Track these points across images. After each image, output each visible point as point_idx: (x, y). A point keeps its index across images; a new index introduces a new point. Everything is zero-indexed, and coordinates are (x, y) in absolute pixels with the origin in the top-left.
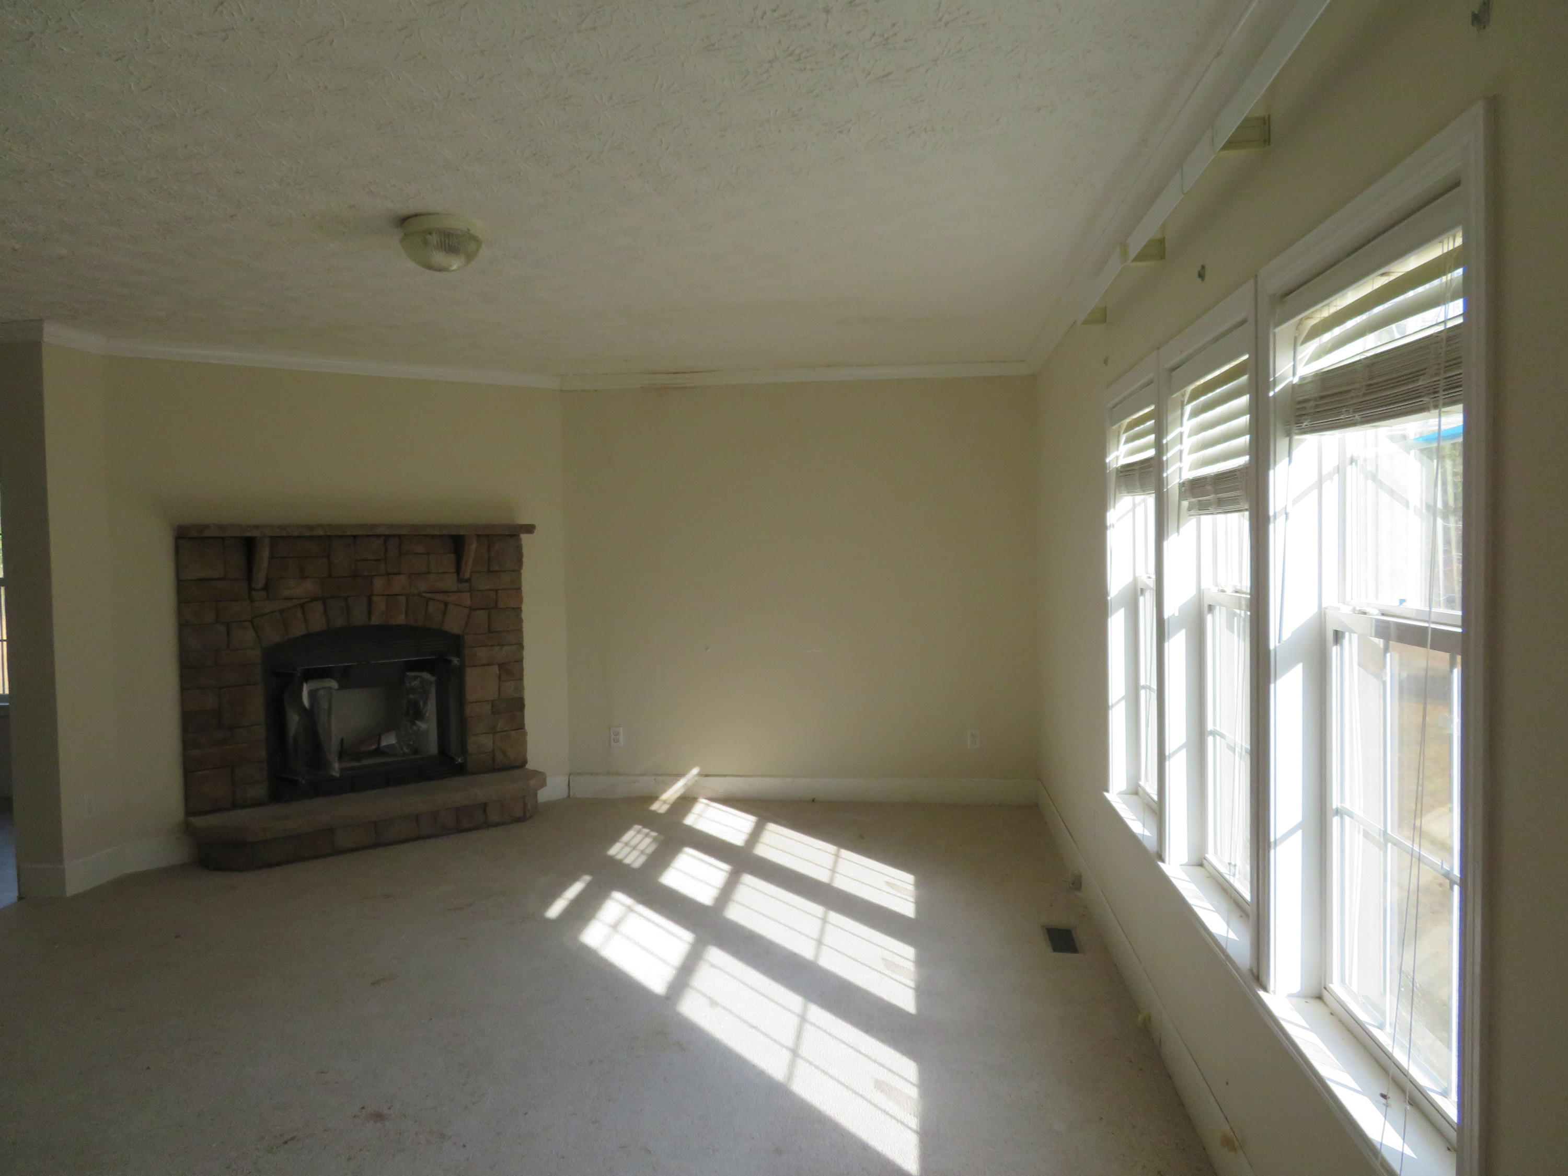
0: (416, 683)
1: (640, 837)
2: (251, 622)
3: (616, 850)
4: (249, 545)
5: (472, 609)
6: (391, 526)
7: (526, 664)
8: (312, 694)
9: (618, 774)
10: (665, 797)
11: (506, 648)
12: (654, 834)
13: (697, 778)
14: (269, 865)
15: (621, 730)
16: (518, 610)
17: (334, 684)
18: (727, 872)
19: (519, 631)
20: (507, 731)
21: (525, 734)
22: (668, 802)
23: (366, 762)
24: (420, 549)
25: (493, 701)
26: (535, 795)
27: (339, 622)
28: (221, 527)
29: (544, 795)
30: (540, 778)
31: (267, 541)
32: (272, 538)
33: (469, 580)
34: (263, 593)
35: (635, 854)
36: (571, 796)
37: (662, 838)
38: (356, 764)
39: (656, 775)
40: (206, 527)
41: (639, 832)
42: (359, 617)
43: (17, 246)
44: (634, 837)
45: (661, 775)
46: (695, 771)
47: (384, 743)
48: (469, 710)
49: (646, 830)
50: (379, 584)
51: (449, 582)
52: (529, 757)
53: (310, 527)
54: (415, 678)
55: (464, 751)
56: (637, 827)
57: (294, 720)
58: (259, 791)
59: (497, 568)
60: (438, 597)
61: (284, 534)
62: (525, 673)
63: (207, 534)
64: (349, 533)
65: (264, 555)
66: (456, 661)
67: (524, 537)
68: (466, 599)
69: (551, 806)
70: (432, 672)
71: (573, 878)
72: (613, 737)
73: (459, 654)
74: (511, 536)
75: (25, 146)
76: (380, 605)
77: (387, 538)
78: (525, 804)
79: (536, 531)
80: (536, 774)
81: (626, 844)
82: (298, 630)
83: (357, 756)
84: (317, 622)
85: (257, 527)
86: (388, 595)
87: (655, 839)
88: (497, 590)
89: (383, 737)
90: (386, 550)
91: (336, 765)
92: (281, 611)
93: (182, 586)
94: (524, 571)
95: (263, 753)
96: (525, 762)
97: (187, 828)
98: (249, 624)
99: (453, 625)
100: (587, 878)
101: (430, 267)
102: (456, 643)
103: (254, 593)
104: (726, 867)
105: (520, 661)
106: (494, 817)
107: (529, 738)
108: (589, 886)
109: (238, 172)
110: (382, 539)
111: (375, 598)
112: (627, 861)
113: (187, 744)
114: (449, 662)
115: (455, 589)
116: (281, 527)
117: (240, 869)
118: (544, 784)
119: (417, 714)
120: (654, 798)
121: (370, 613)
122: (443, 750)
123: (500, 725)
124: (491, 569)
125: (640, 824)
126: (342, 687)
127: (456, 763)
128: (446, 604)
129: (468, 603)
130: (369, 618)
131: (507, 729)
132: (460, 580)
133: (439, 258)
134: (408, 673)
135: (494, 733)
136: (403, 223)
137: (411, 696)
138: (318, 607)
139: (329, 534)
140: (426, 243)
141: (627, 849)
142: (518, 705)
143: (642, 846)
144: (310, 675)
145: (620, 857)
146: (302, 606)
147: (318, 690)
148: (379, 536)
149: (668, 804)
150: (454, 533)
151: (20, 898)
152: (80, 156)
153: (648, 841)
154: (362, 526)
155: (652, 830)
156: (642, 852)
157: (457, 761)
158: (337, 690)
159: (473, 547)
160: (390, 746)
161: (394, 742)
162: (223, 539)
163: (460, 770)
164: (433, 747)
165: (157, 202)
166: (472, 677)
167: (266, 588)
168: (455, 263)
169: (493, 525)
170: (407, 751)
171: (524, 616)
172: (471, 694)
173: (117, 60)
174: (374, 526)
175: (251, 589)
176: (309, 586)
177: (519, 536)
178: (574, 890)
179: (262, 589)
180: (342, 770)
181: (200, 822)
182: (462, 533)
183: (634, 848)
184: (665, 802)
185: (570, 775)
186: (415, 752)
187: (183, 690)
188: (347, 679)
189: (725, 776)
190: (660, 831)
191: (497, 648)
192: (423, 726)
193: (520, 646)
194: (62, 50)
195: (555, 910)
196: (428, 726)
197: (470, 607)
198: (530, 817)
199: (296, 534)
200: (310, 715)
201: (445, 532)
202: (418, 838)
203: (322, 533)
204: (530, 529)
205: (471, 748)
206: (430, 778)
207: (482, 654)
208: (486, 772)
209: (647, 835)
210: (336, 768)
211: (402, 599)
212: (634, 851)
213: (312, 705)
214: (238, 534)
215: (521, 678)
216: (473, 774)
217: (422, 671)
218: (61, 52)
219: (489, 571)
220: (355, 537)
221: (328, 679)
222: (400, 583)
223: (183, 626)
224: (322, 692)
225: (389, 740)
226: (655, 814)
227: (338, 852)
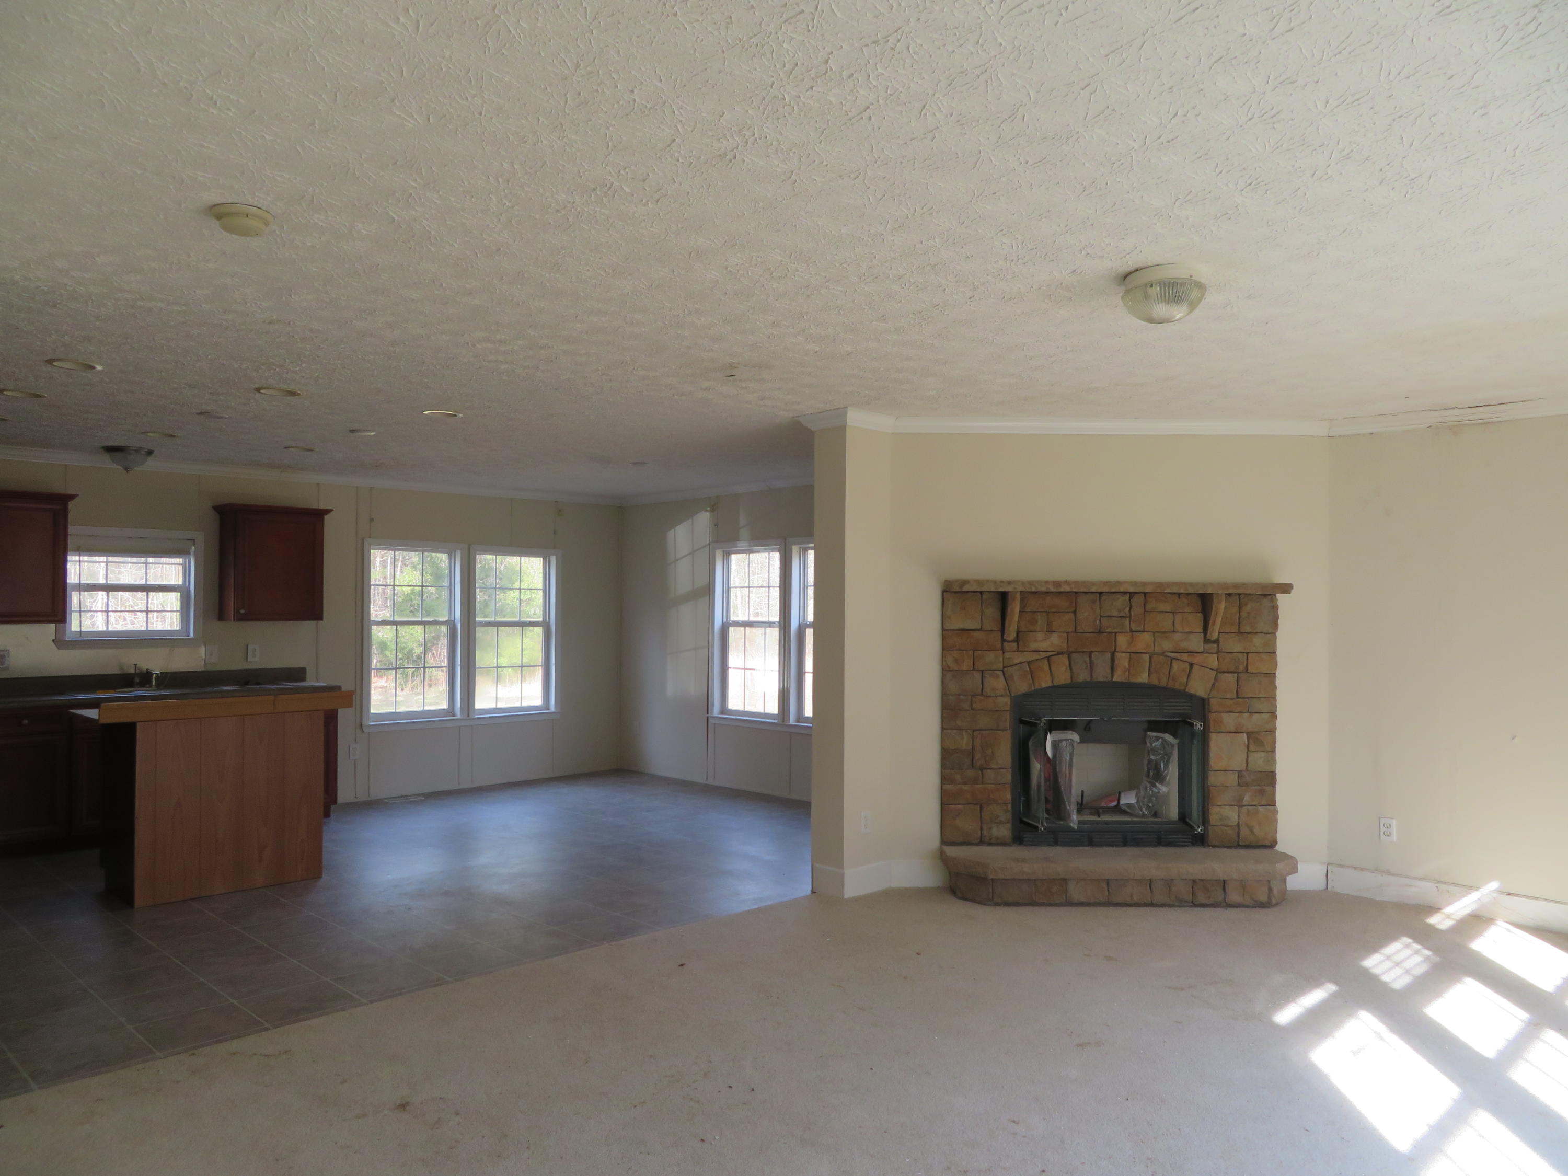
0: (1157, 744)
1: (1408, 952)
2: (1003, 671)
3: (1373, 962)
4: (1003, 598)
5: (1219, 671)
6: (1135, 584)
7: (1279, 734)
8: (1055, 745)
9: (1389, 873)
10: (1449, 910)
11: (1255, 716)
12: (1427, 953)
13: (1495, 895)
14: (1007, 904)
15: (1394, 823)
16: (1271, 676)
17: (1076, 737)
18: (1522, 1021)
19: (1271, 698)
20: (1255, 806)
21: (1276, 812)
22: (1454, 917)
23: (1105, 818)
24: (1163, 607)
25: (1239, 772)
26: (1284, 881)
27: (1083, 676)
28: (979, 582)
29: (1294, 883)
30: (1292, 864)
31: (1018, 596)
32: (1021, 592)
33: (1217, 641)
34: (1015, 645)
35: (1398, 971)
36: (1328, 888)
37: (1437, 959)
38: (1095, 818)
39: (1438, 882)
40: (965, 582)
41: (1407, 946)
42: (1102, 673)
43: (817, 349)
44: (1399, 951)
45: (1445, 883)
46: (1494, 885)
47: (1123, 801)
48: (1213, 779)
49: (1417, 946)
50: (1122, 640)
51: (1195, 642)
52: (1280, 837)
53: (1057, 584)
54: (1158, 738)
55: (1205, 821)
56: (1406, 940)
57: (1036, 767)
58: (1004, 831)
59: (1248, 629)
60: (1184, 657)
61: (1034, 589)
62: (1277, 745)
63: (965, 589)
64: (1093, 590)
65: (1015, 608)
66: (1198, 725)
67: (1281, 598)
68: (1213, 661)
69: (1302, 897)
70: (1175, 736)
71: (1314, 982)
72: (1383, 829)
73: (1204, 719)
74: (1265, 595)
75: (806, 265)
76: (1123, 661)
77: (1132, 595)
78: (1270, 890)
79: (1293, 591)
80: (1286, 857)
81: (1388, 958)
82: (1045, 682)
83: (1097, 811)
84: (1062, 676)
85: (1009, 583)
86: (1130, 653)
87: (1427, 959)
88: (1247, 653)
89: (1122, 795)
90: (1131, 608)
91: (1075, 817)
92: (1029, 663)
93: (946, 634)
94: (1279, 634)
95: (1008, 796)
96: (1272, 844)
97: (943, 857)
98: (1000, 673)
99: (1198, 687)
100: (1331, 988)
101: (1151, 320)
102: (1202, 706)
103: (1005, 644)
104: (1524, 1015)
105: (1272, 731)
106: (1234, 897)
107: (1280, 817)
108: (1333, 996)
109: (968, 257)
110: (1127, 597)
111: (1118, 655)
112: (1386, 978)
113: (945, 779)
114: (1192, 725)
115: (1201, 650)
116: (1031, 583)
117: (981, 902)
118: (1294, 870)
119: (1158, 776)
120: (1433, 909)
121: (1113, 669)
122: (1183, 817)
123: (1247, 799)
124: (1242, 631)
125: (1410, 937)
126: (1082, 741)
127: (1195, 832)
128: (1191, 665)
129: (1215, 664)
130: (1112, 676)
131: (1254, 803)
132: (1207, 641)
133: (1161, 310)
134: (1149, 733)
135: (1240, 806)
136: (1124, 279)
137: (1152, 757)
138: (1064, 659)
139: (1075, 590)
140: (1146, 297)
141: (1388, 964)
142: (1269, 778)
143: (1408, 965)
144: (1054, 726)
145: (1376, 971)
146: (1048, 658)
147: (1061, 741)
148: (1125, 593)
149: (1453, 919)
150: (1201, 592)
151: (813, 892)
152: (845, 266)
153: (1418, 959)
154: (1106, 583)
155: (1426, 948)
156: (1407, 971)
157: (1197, 831)
158: (1078, 743)
159: (1220, 607)
160: (1129, 805)
161: (1133, 802)
162: (981, 593)
163: (1200, 840)
164: (1173, 812)
165: (909, 296)
166: (1217, 743)
167: (1017, 640)
168: (1178, 312)
169: (1244, 584)
170: (1146, 813)
171: (1279, 682)
172: (1216, 761)
173: (855, 179)
174: (1119, 583)
175: (1003, 640)
176: (1055, 641)
177: (1275, 595)
178: (1314, 997)
179: (1013, 641)
180: (1080, 822)
181: (951, 851)
182: (1209, 591)
183: (1397, 964)
184: (1449, 916)
185: (1328, 865)
186: (1155, 815)
187: (943, 729)
188: (1089, 733)
189: (1537, 898)
190: (1436, 950)
191: (1246, 715)
192: (1163, 789)
193: (1273, 715)
194: (815, 180)
195: (1286, 1015)
196: (1169, 789)
197: (1217, 670)
198: (1277, 904)
199: (1044, 589)
200: (1052, 765)
201: (1191, 591)
202: (1151, 905)
203: (1068, 589)
204: (1286, 588)
205: (1214, 817)
206: (1169, 844)
207: (1229, 720)
208: (1228, 847)
209: (1417, 952)
210: (1074, 819)
211: (1147, 657)
212: (1397, 969)
213: (1055, 756)
214: (993, 589)
215: (1273, 751)
216: (1214, 846)
217: (1164, 732)
218: (814, 182)
219: (1240, 633)
220: (1101, 593)
221: (1071, 732)
222: (1144, 641)
223: (945, 670)
224: (1064, 744)
225: (1128, 799)
226: (1432, 928)
227: (1070, 903)
